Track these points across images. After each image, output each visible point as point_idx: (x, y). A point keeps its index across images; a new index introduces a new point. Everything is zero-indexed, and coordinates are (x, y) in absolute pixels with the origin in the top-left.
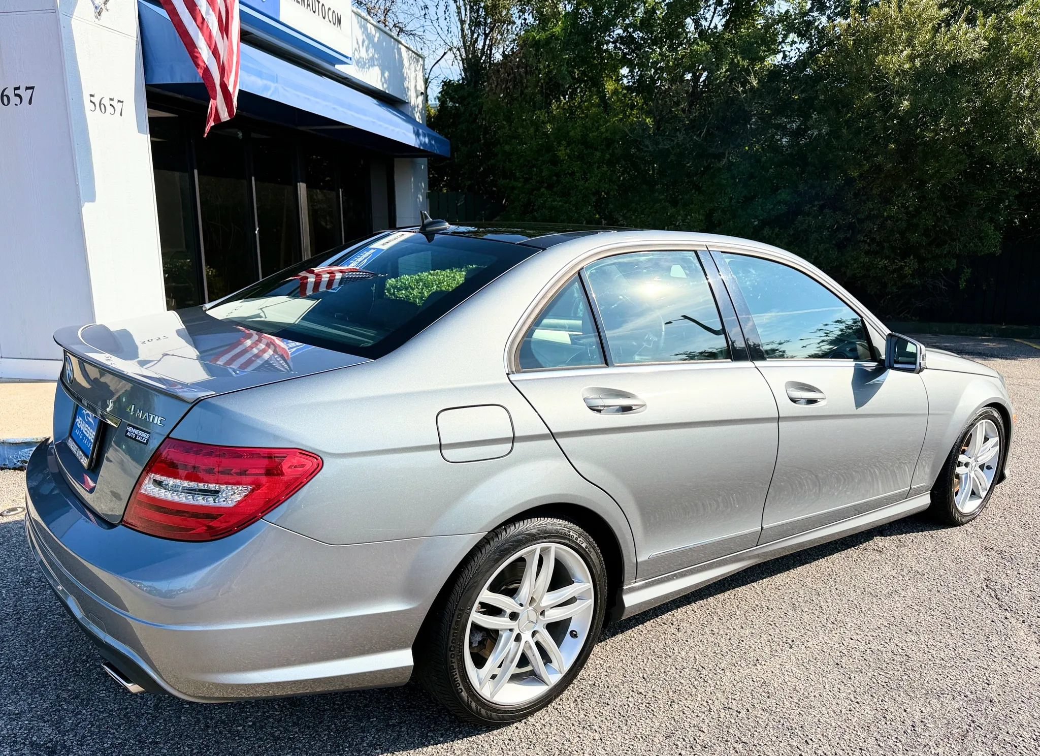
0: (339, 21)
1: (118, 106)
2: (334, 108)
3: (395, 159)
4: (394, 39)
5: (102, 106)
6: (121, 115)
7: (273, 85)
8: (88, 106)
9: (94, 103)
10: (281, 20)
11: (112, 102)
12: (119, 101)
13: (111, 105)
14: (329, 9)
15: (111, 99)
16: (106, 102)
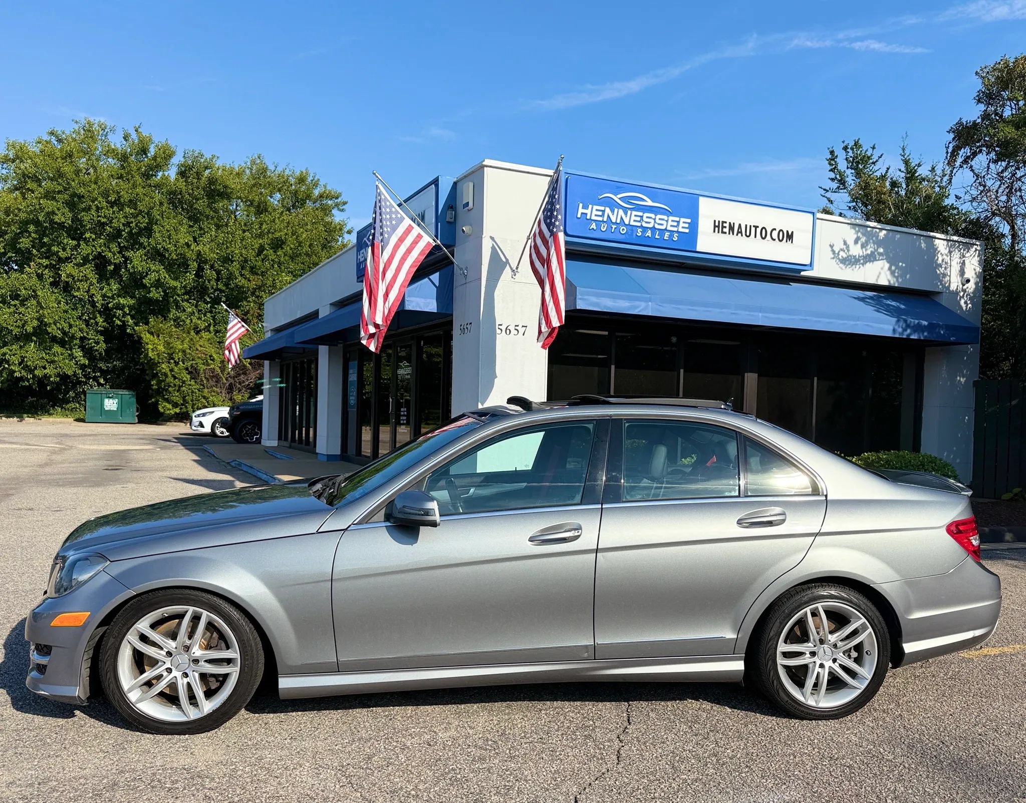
0: (790, 237)
1: (521, 330)
2: (732, 313)
3: (927, 348)
4: (916, 235)
5: (508, 331)
6: (523, 335)
7: (643, 304)
8: (498, 331)
9: (501, 330)
10: (697, 250)
11: (516, 328)
12: (523, 326)
13: (515, 329)
14: (775, 229)
15: (518, 326)
16: (512, 328)
